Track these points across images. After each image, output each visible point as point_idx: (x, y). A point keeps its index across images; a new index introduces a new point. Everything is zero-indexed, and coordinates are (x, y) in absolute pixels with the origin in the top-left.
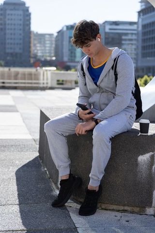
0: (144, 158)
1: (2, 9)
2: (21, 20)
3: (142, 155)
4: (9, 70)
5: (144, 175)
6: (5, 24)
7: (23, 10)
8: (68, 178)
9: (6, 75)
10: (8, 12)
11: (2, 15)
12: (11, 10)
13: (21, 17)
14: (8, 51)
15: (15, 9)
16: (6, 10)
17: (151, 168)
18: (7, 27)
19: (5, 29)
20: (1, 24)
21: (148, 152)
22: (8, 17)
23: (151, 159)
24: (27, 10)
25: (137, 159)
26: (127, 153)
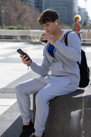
0: (75, 113)
3: (74, 111)
4: (89, 31)
5: (75, 125)
8: (28, 125)
9: (86, 35)
17: (80, 121)
21: (78, 109)
23: (80, 114)
25: (70, 114)
26: (64, 109)
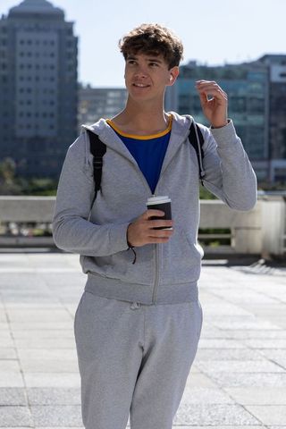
1: (4, 30)
2: (52, 55)
6: (14, 67)
7: (60, 32)
10: (21, 36)
11: (4, 43)
12: (29, 30)
13: (55, 49)
14: (20, 133)
15: (38, 29)
16: (15, 30)
18: (19, 73)
19: (13, 78)
20: (4, 66)
22: (19, 48)
24: (68, 29)
